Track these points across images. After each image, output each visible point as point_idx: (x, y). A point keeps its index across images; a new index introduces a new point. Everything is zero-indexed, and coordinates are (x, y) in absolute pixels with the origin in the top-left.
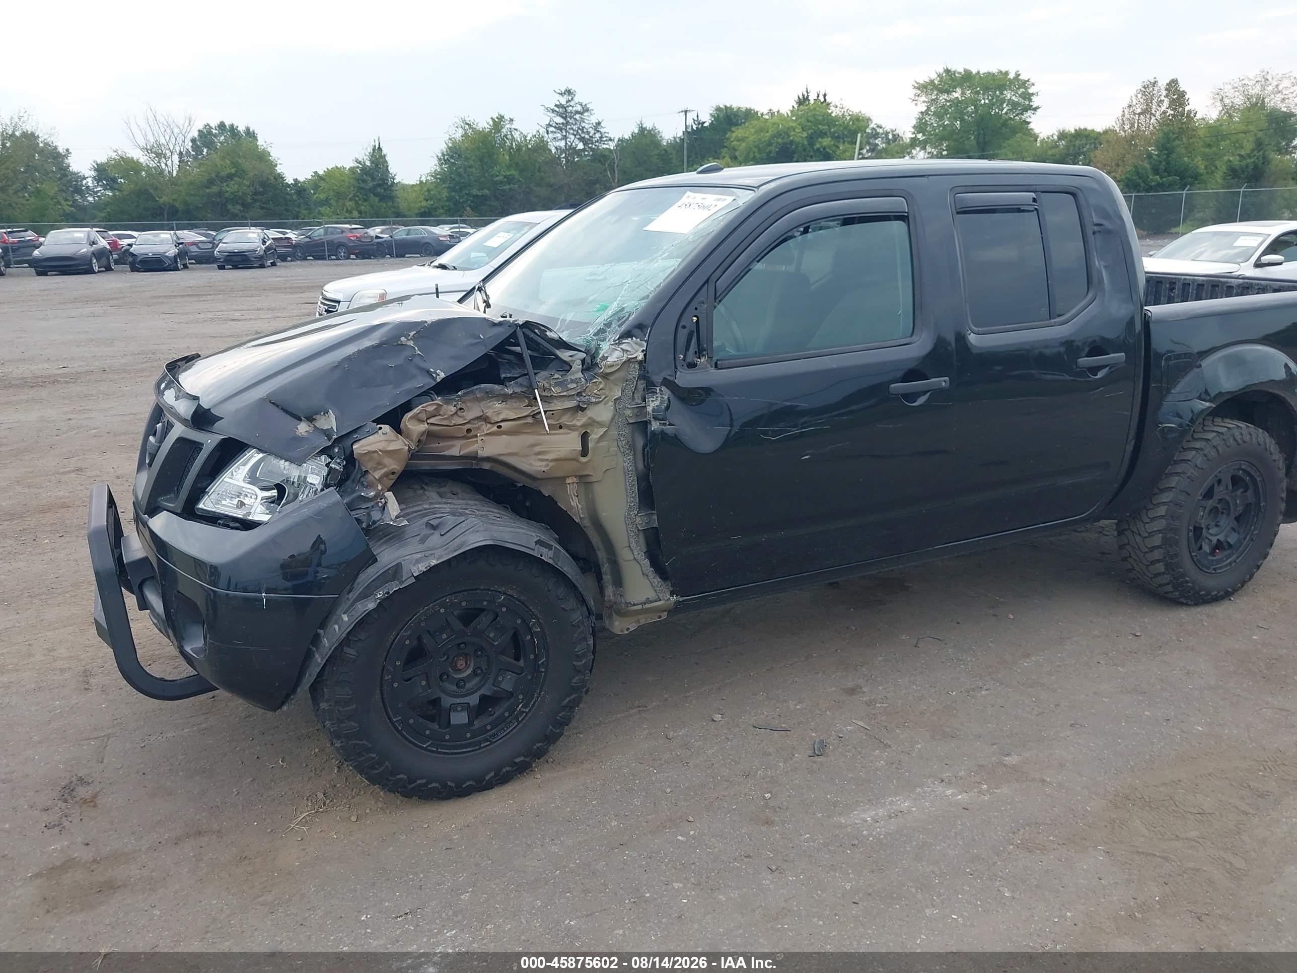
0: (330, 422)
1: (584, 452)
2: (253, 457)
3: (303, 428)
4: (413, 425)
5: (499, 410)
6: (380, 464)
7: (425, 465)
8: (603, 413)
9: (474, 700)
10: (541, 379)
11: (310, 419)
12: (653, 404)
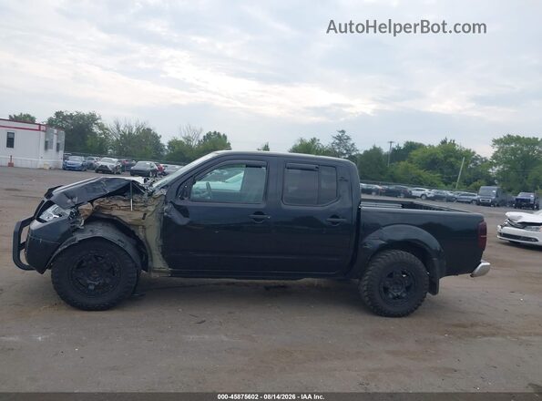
0: (76, 200)
1: (143, 219)
2: (56, 206)
3: (69, 201)
4: (96, 204)
5: (121, 203)
6: (84, 213)
7: (98, 215)
8: (151, 209)
9: (97, 283)
10: (135, 196)
11: (72, 198)
12: (166, 208)
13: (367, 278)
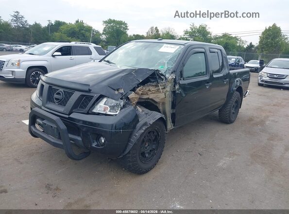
0: (122, 91)
1: (165, 97)
2: (105, 100)
3: (116, 92)
4: (139, 92)
6: (134, 100)
8: (168, 89)
9: (149, 151)
11: (118, 90)
13: (229, 107)
